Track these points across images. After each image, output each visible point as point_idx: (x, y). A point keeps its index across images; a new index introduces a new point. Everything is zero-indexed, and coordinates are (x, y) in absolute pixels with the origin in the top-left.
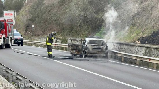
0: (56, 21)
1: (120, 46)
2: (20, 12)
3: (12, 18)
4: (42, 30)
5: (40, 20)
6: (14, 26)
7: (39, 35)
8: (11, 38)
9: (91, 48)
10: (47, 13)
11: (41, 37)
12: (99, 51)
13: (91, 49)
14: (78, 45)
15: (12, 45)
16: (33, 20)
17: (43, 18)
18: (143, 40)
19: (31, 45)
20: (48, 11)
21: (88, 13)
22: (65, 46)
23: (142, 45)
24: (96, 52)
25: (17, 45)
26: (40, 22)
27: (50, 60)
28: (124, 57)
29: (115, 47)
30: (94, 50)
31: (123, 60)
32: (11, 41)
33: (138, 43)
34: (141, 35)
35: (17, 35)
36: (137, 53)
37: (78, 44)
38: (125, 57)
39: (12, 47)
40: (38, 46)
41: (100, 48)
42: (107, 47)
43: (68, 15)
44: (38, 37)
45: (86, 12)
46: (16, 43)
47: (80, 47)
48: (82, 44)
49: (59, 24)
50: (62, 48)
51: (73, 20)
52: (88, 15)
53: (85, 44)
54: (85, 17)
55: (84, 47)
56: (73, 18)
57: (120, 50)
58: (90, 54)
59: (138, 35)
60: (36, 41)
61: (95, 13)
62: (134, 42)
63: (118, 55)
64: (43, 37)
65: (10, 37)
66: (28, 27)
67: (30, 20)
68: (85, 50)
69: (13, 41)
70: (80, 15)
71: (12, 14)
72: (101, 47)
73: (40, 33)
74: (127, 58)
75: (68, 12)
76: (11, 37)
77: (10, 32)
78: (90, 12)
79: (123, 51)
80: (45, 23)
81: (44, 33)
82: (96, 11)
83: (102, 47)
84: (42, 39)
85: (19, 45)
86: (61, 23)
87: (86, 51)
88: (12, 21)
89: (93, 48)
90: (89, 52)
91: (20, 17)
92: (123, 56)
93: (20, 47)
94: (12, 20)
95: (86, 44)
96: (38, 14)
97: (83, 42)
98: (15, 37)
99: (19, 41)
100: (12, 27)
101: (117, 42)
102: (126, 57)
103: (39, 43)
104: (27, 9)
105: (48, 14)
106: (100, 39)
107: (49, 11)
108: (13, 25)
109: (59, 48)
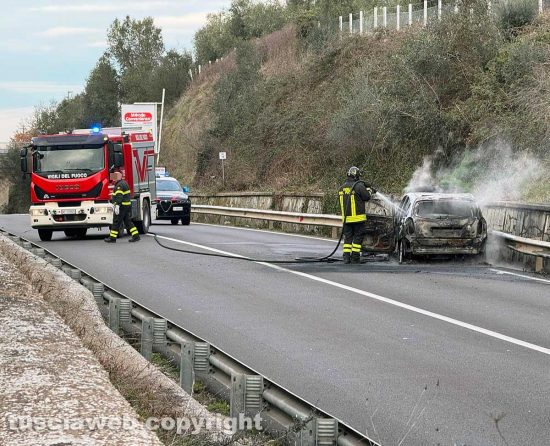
0: (301, 135)
1: (527, 218)
2: (179, 105)
3: (151, 127)
4: (256, 169)
5: (248, 133)
6: (156, 155)
7: (243, 187)
8: (147, 199)
9: (427, 227)
10: (270, 108)
11: (252, 193)
12: (455, 235)
13: (425, 231)
14: (381, 218)
15: (150, 224)
16: (222, 133)
17: (259, 125)
19: (219, 222)
20: (275, 99)
21: (414, 104)
22: (337, 220)
24: (444, 241)
25: (169, 222)
26: (248, 141)
27: (283, 272)
28: (545, 255)
29: (513, 223)
30: (439, 235)
31: (539, 266)
32: (147, 210)
35: (167, 187)
37: (380, 214)
38: (547, 258)
39: (152, 229)
40: (242, 226)
41: (459, 228)
42: (482, 222)
43: (344, 114)
44: (243, 193)
45: (406, 101)
46: (165, 216)
47: (389, 225)
48: (394, 215)
49: (314, 147)
50: (326, 231)
51: (361, 132)
52: (413, 113)
54: (404, 118)
55: (400, 223)
56: (363, 123)
57: (529, 231)
58: (424, 250)
60: (234, 206)
61: (437, 102)
63: (524, 250)
64: (258, 193)
65: (143, 195)
66: (205, 158)
67: (213, 133)
68: (407, 237)
69: (154, 209)
70: (385, 112)
71: (148, 115)
72: (463, 222)
73: (250, 178)
75: (345, 102)
76: (147, 194)
77: (142, 179)
78: (422, 99)
79: (541, 234)
80: (264, 142)
81: (263, 177)
82: (441, 98)
83: (467, 224)
84: (255, 199)
85: (174, 223)
86: (321, 143)
87: (410, 238)
88: (150, 139)
89: (433, 228)
90: (421, 241)
91: (179, 123)
92: (539, 252)
93: (180, 229)
94: (148, 134)
95: (409, 212)
96: (240, 110)
98: (160, 194)
99: (175, 209)
100: (151, 160)
101: (519, 202)
103: (246, 212)
104: (200, 96)
105: (276, 111)
106: (456, 196)
107: (279, 101)
108: (153, 152)
109: (316, 230)
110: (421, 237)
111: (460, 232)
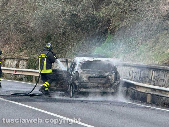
0: (15, 24)
1: (142, 72)
9: (85, 77)
12: (102, 82)
13: (85, 79)
21: (80, 8)
22: (35, 73)
24: (96, 85)
28: (152, 93)
29: (134, 75)
30: (93, 81)
31: (149, 99)
38: (153, 95)
41: (105, 77)
42: (117, 73)
43: (40, 13)
45: (75, 5)
47: (65, 76)
48: (68, 70)
49: (22, 31)
50: (29, 79)
51: (50, 23)
52: (79, 12)
53: (73, 69)
54: (74, 15)
55: (71, 75)
56: (51, 18)
57: (143, 80)
58: (84, 90)
61: (92, 7)
63: (140, 90)
68: (75, 82)
70: (63, 12)
72: (107, 74)
74: (158, 95)
78: (84, 5)
79: (150, 81)
82: (94, 4)
83: (108, 75)
86: (27, 29)
87: (77, 83)
89: (90, 77)
90: (83, 85)
92: (149, 91)
95: (76, 69)
97: (69, 64)
102: (155, 93)
106: (103, 60)
109: (23, 78)
110: (83, 82)
111: (105, 79)
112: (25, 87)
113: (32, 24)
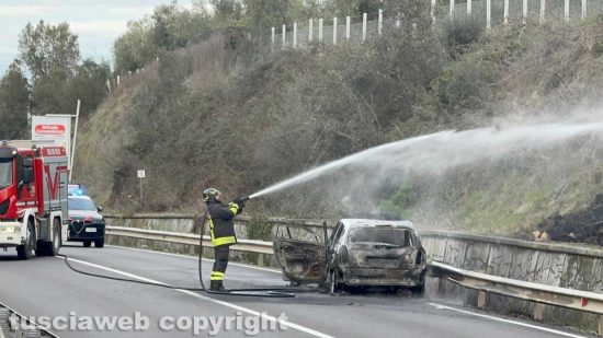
0: (227, 153)
1: (470, 250)
2: (95, 118)
3: (64, 141)
4: (177, 189)
5: (169, 150)
6: (68, 172)
7: (163, 208)
8: (58, 218)
9: (361, 256)
10: (194, 124)
11: (172, 214)
12: (393, 266)
13: (359, 261)
14: (312, 245)
15: (61, 245)
16: (141, 149)
17: (181, 142)
18: (560, 229)
19: (135, 245)
20: (200, 114)
21: (351, 124)
22: (264, 247)
23: (553, 245)
24: (380, 272)
25: (81, 244)
26: (169, 158)
27: (205, 301)
28: (488, 289)
29: (454, 254)
30: (375, 265)
31: (481, 302)
32: (58, 230)
33: (540, 238)
34: (552, 207)
35: (80, 206)
36: (535, 274)
37: (311, 240)
38: (491, 292)
39: (62, 251)
40: (161, 250)
41: (397, 258)
42: (421, 252)
43: (274, 133)
44: (162, 215)
45: (341, 120)
46: (77, 237)
47: (321, 253)
48: (327, 242)
49: (240, 167)
50: (251, 258)
51: (293, 152)
52: (349, 133)
53: (337, 242)
54: (339, 138)
55: (333, 251)
56: (295, 143)
57: (472, 263)
58: (358, 281)
59: (538, 208)
60: (152, 228)
61: (375, 122)
62: (527, 234)
63: (466, 283)
64: (178, 215)
65: (53, 214)
66: (122, 176)
67: (131, 149)
68: (340, 266)
69: (65, 229)
70: (318, 132)
71: (61, 128)
72: (401, 251)
73: (171, 198)
74: (499, 294)
75: (276, 119)
76: (58, 213)
77: (53, 196)
78: (359, 119)
79: (485, 267)
80: (186, 160)
81: (184, 198)
82: (379, 118)
83: (405, 254)
84: (175, 221)
85: (87, 245)
86: (248, 163)
87: (343, 267)
88: (63, 153)
89: (369, 257)
90: (355, 271)
91: (94, 137)
92: (482, 286)
93: (92, 251)
94: (61, 148)
95: (343, 240)
96: (161, 125)
97: (329, 233)
98: (72, 213)
99: (88, 230)
100: (63, 176)
101: (461, 232)
102: (493, 290)
103: (165, 236)
104: (119, 109)
105: (200, 127)
106: (394, 224)
107: (204, 117)
108: (66, 168)
109: (240, 257)
110: (354, 266)
111: (398, 262)
112: (246, 274)
113: (258, 154)
